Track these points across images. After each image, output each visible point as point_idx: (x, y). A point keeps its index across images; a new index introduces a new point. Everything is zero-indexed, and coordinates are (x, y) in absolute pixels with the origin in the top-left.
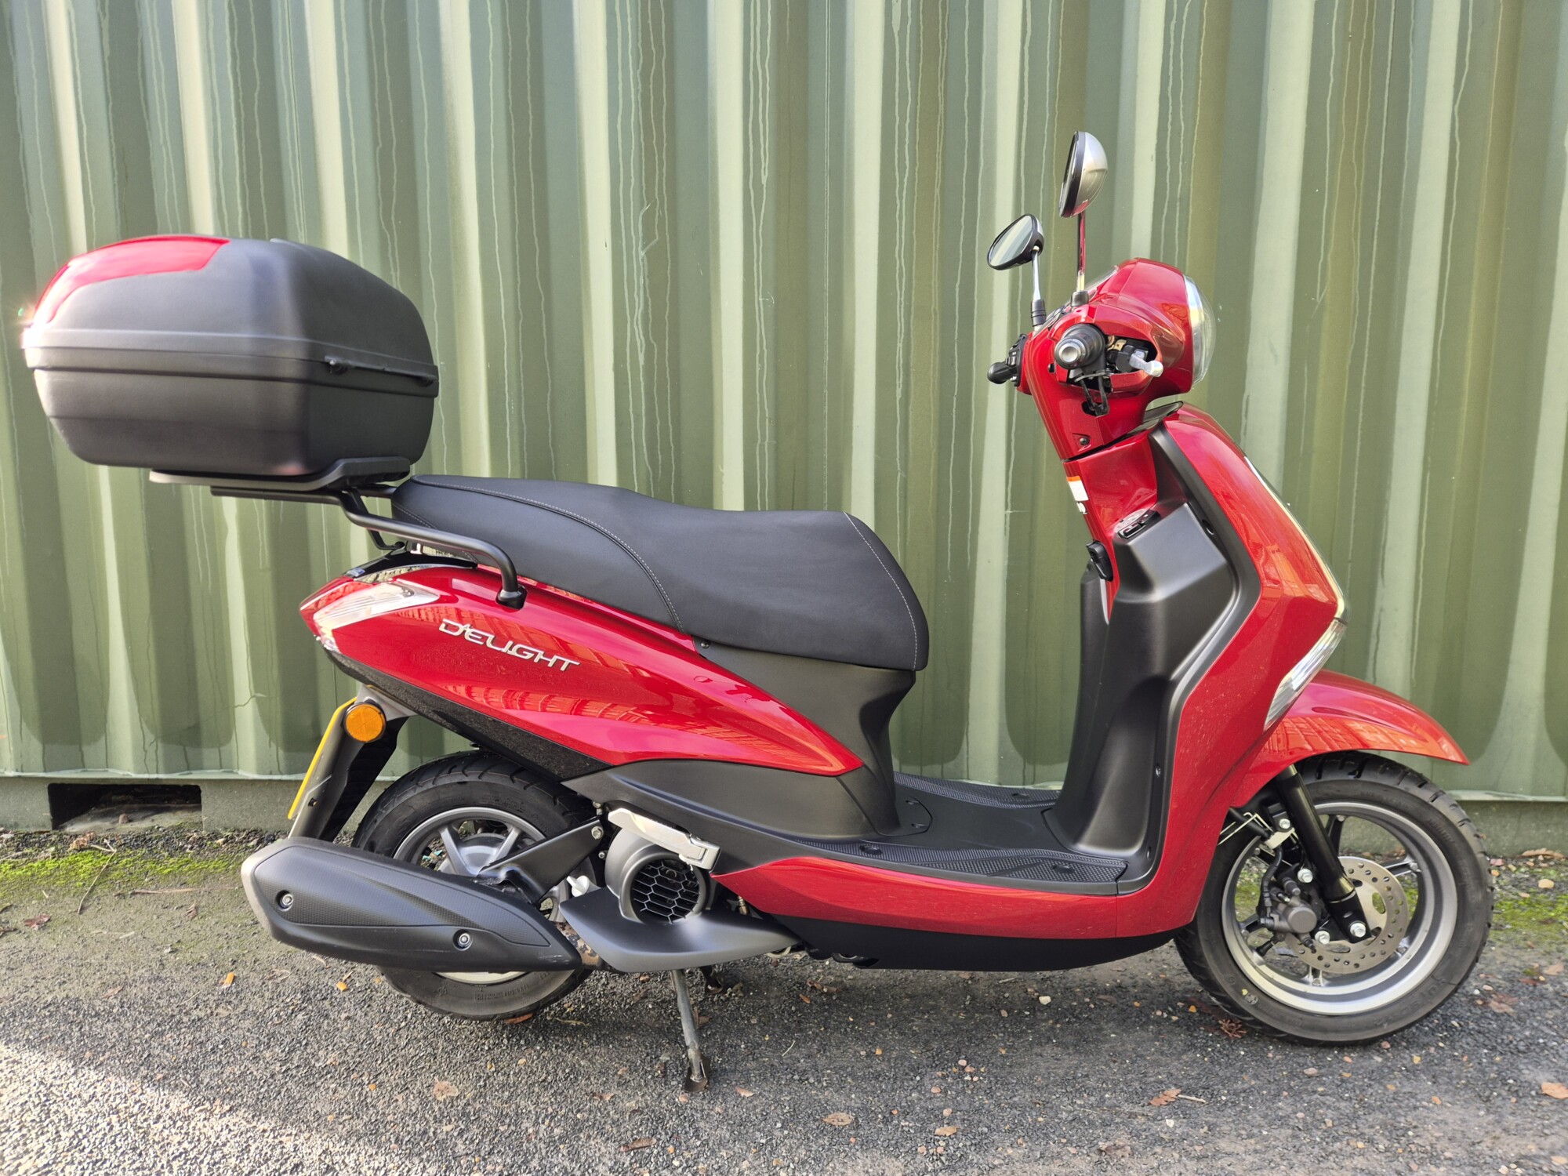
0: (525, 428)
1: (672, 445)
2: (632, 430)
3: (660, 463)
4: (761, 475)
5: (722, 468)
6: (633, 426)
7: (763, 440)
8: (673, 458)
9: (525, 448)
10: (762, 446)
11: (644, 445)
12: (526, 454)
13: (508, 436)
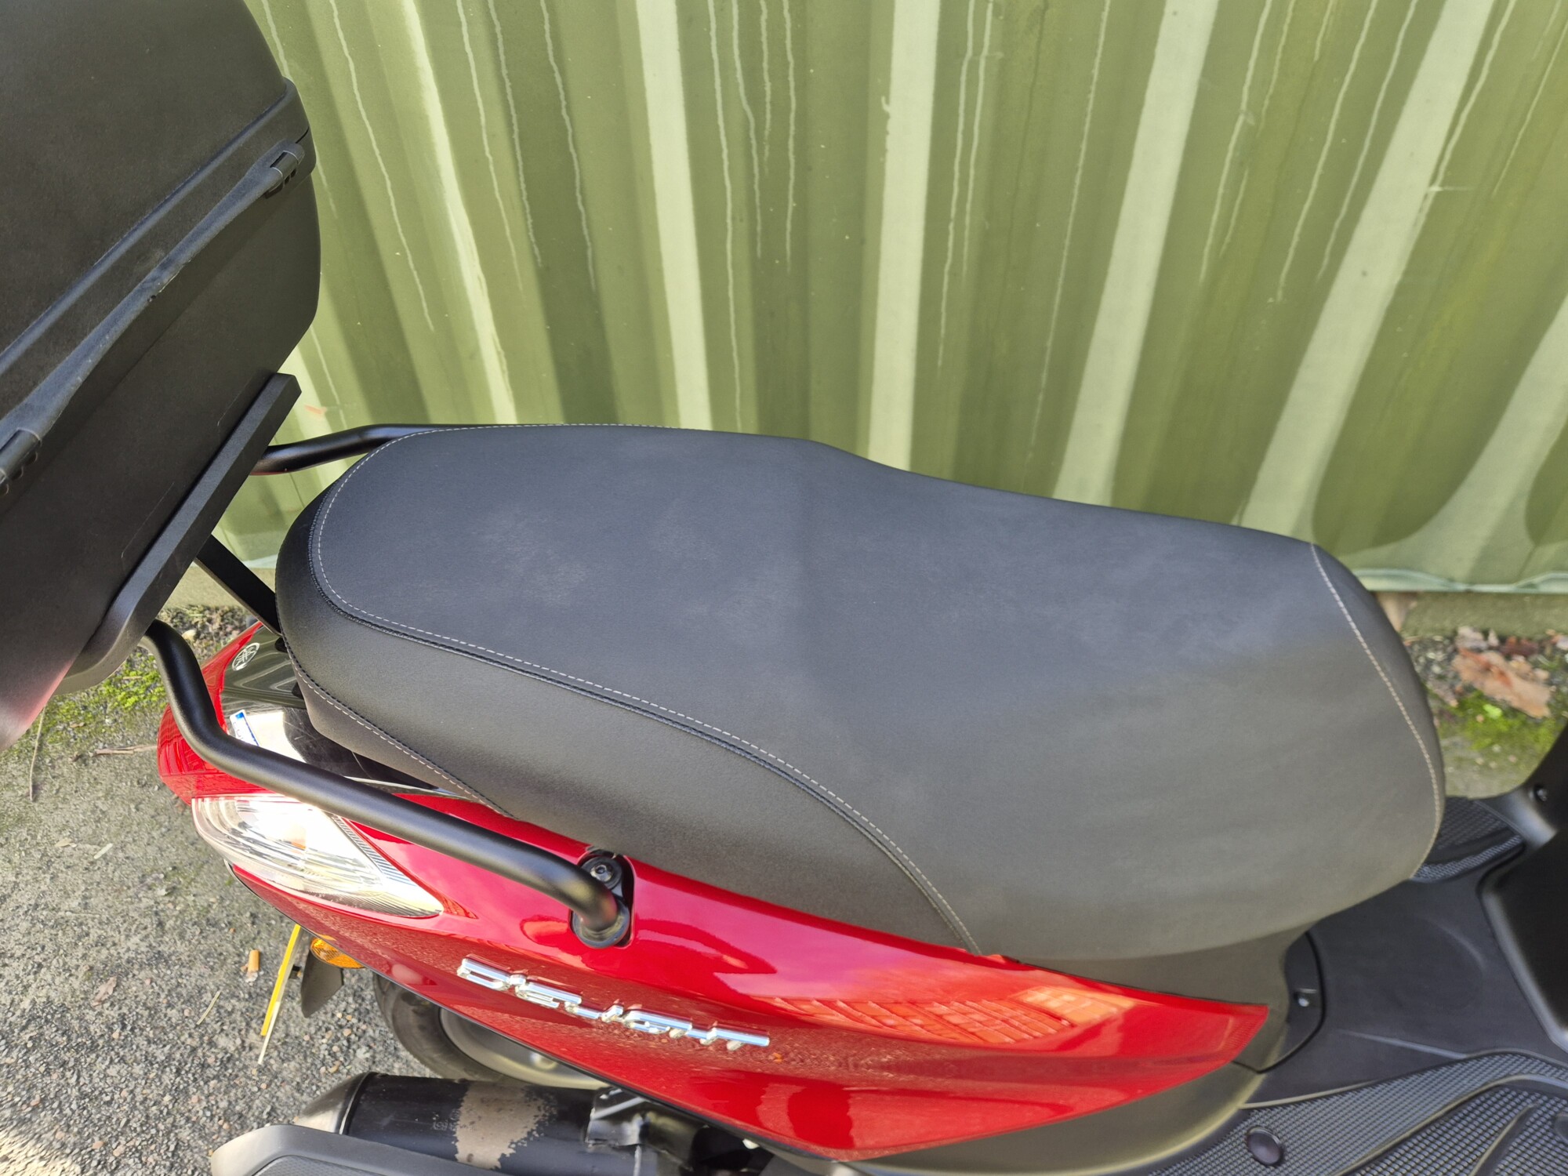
0: (498, 29)
1: (790, 58)
2: (713, 33)
3: (768, 99)
4: (966, 124)
5: (888, 102)
6: (713, 26)
7: (977, 51)
8: (792, 84)
9: (504, 72)
10: (974, 65)
11: (738, 65)
12: (508, 84)
13: (468, 49)
